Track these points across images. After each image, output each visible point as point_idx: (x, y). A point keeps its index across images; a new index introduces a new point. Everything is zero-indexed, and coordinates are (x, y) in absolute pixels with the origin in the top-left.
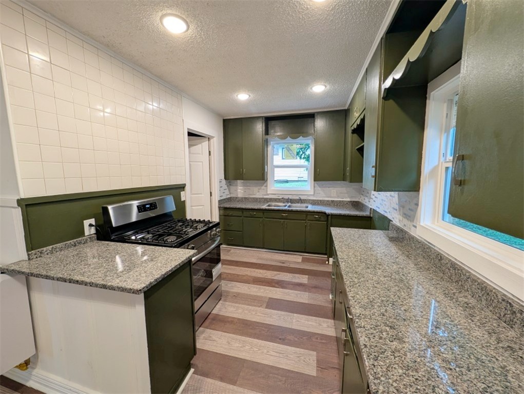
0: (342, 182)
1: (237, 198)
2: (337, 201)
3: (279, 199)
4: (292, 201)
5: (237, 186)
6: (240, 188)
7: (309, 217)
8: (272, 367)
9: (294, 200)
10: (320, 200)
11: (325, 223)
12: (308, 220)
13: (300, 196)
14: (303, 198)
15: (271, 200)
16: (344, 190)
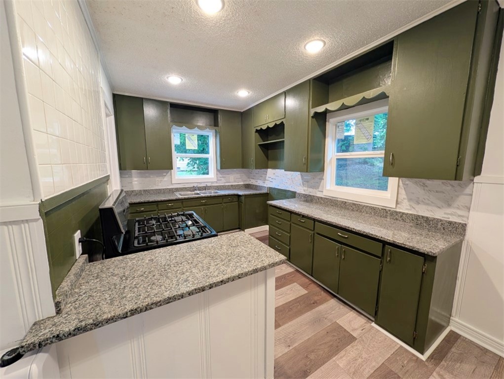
0: (241, 169)
1: (133, 191)
2: (235, 185)
3: (186, 188)
4: (200, 189)
5: (131, 177)
6: (135, 179)
7: (225, 200)
8: (286, 303)
9: (200, 187)
10: (223, 186)
11: (237, 203)
12: (224, 203)
13: (206, 184)
14: (209, 185)
15: (177, 190)
16: (238, 176)
